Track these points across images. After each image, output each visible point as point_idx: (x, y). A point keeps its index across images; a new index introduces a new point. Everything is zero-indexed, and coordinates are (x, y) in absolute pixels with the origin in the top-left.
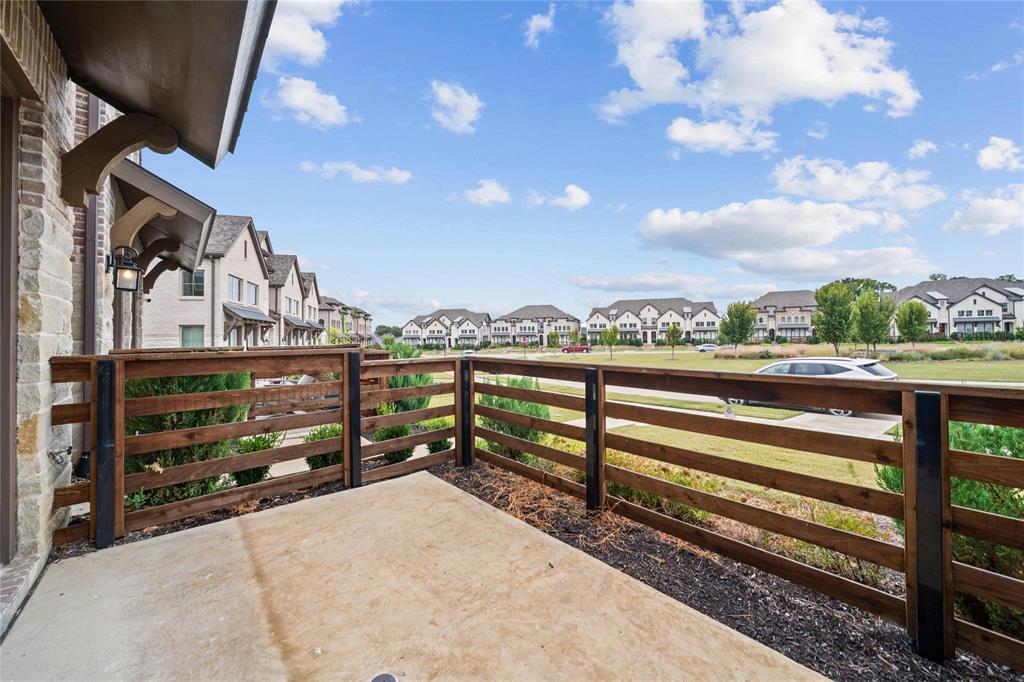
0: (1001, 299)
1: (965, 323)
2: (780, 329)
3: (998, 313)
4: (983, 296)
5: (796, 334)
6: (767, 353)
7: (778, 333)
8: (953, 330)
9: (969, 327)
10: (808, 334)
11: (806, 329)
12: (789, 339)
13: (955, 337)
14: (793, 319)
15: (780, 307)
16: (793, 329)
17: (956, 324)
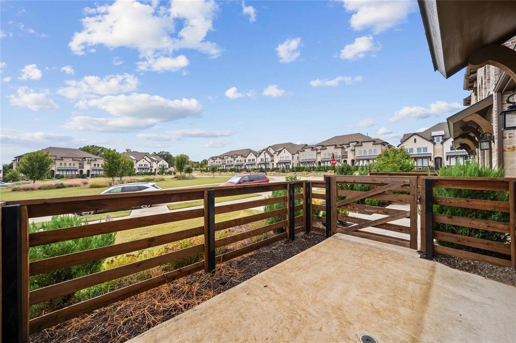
0: (150, 161)
1: (140, 169)
2: (59, 170)
3: (149, 166)
4: (145, 159)
5: (69, 173)
6: (62, 184)
7: (57, 173)
8: (137, 171)
9: (142, 170)
10: (77, 173)
11: (76, 170)
12: (65, 176)
13: (138, 174)
14: (68, 164)
15: (59, 157)
16: (67, 170)
17: (138, 169)
